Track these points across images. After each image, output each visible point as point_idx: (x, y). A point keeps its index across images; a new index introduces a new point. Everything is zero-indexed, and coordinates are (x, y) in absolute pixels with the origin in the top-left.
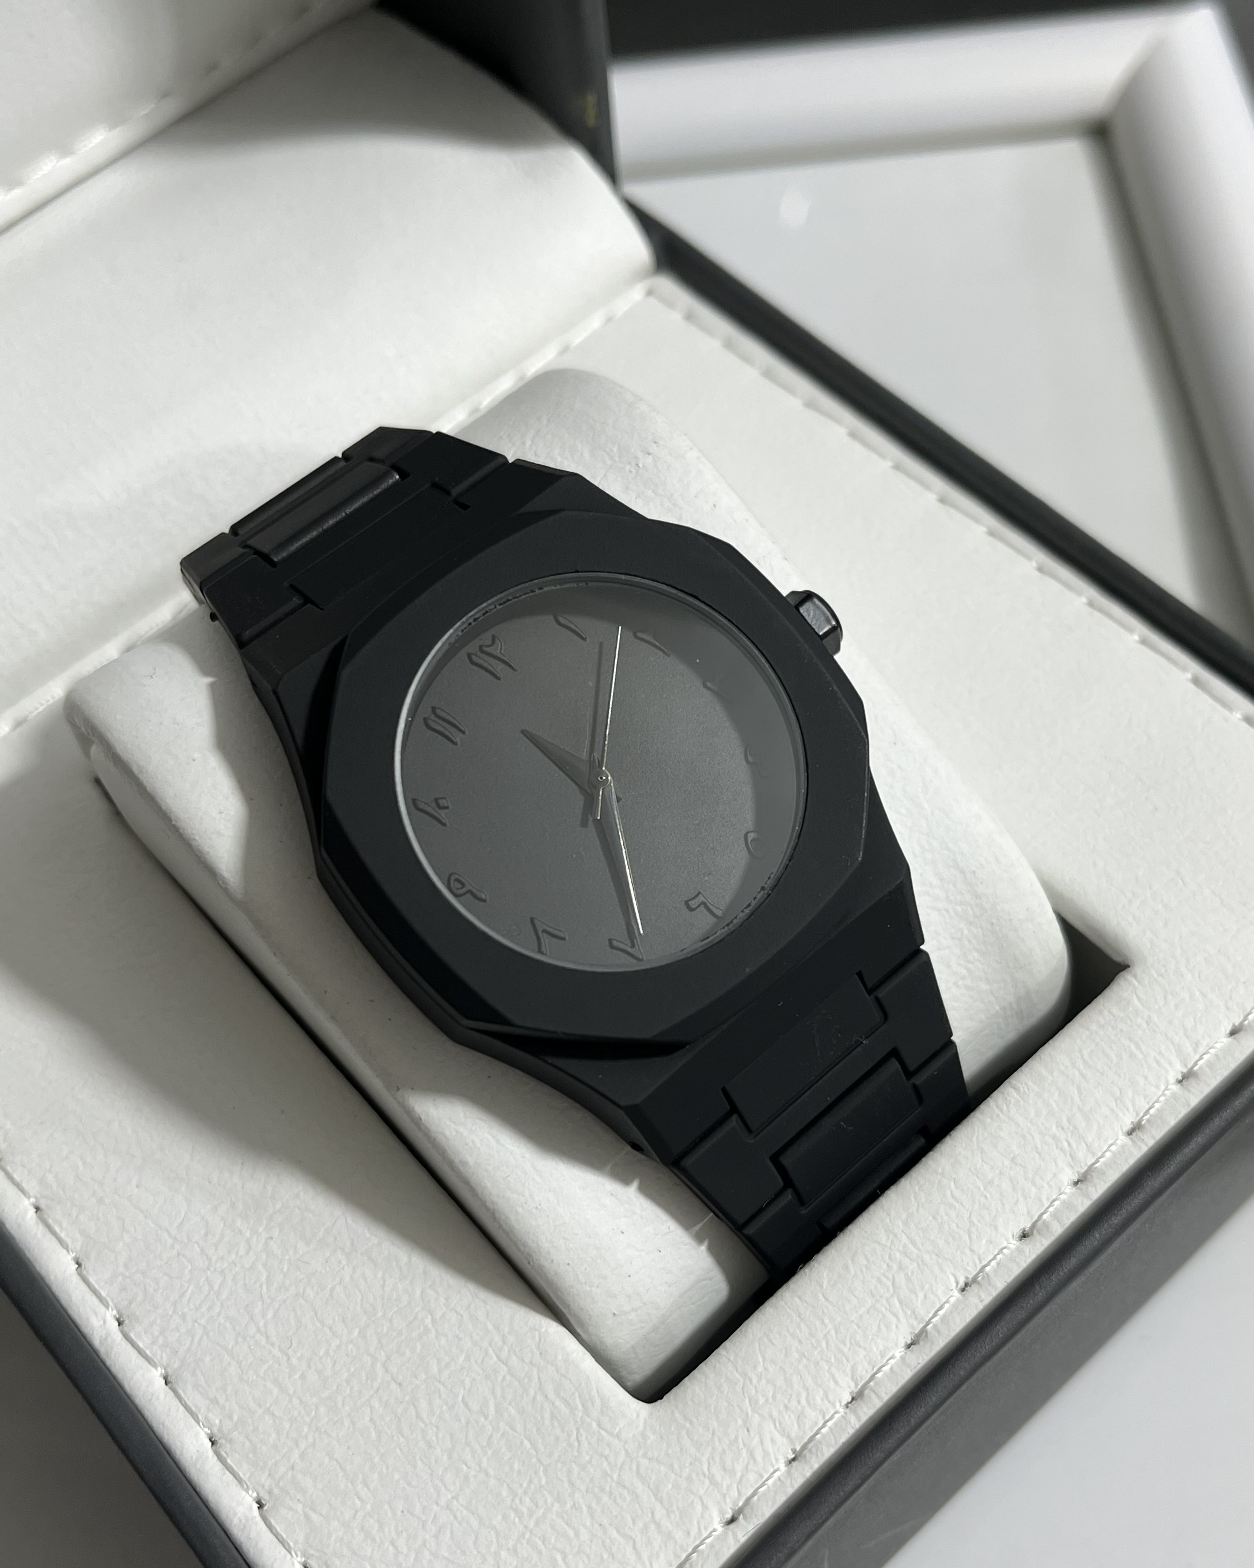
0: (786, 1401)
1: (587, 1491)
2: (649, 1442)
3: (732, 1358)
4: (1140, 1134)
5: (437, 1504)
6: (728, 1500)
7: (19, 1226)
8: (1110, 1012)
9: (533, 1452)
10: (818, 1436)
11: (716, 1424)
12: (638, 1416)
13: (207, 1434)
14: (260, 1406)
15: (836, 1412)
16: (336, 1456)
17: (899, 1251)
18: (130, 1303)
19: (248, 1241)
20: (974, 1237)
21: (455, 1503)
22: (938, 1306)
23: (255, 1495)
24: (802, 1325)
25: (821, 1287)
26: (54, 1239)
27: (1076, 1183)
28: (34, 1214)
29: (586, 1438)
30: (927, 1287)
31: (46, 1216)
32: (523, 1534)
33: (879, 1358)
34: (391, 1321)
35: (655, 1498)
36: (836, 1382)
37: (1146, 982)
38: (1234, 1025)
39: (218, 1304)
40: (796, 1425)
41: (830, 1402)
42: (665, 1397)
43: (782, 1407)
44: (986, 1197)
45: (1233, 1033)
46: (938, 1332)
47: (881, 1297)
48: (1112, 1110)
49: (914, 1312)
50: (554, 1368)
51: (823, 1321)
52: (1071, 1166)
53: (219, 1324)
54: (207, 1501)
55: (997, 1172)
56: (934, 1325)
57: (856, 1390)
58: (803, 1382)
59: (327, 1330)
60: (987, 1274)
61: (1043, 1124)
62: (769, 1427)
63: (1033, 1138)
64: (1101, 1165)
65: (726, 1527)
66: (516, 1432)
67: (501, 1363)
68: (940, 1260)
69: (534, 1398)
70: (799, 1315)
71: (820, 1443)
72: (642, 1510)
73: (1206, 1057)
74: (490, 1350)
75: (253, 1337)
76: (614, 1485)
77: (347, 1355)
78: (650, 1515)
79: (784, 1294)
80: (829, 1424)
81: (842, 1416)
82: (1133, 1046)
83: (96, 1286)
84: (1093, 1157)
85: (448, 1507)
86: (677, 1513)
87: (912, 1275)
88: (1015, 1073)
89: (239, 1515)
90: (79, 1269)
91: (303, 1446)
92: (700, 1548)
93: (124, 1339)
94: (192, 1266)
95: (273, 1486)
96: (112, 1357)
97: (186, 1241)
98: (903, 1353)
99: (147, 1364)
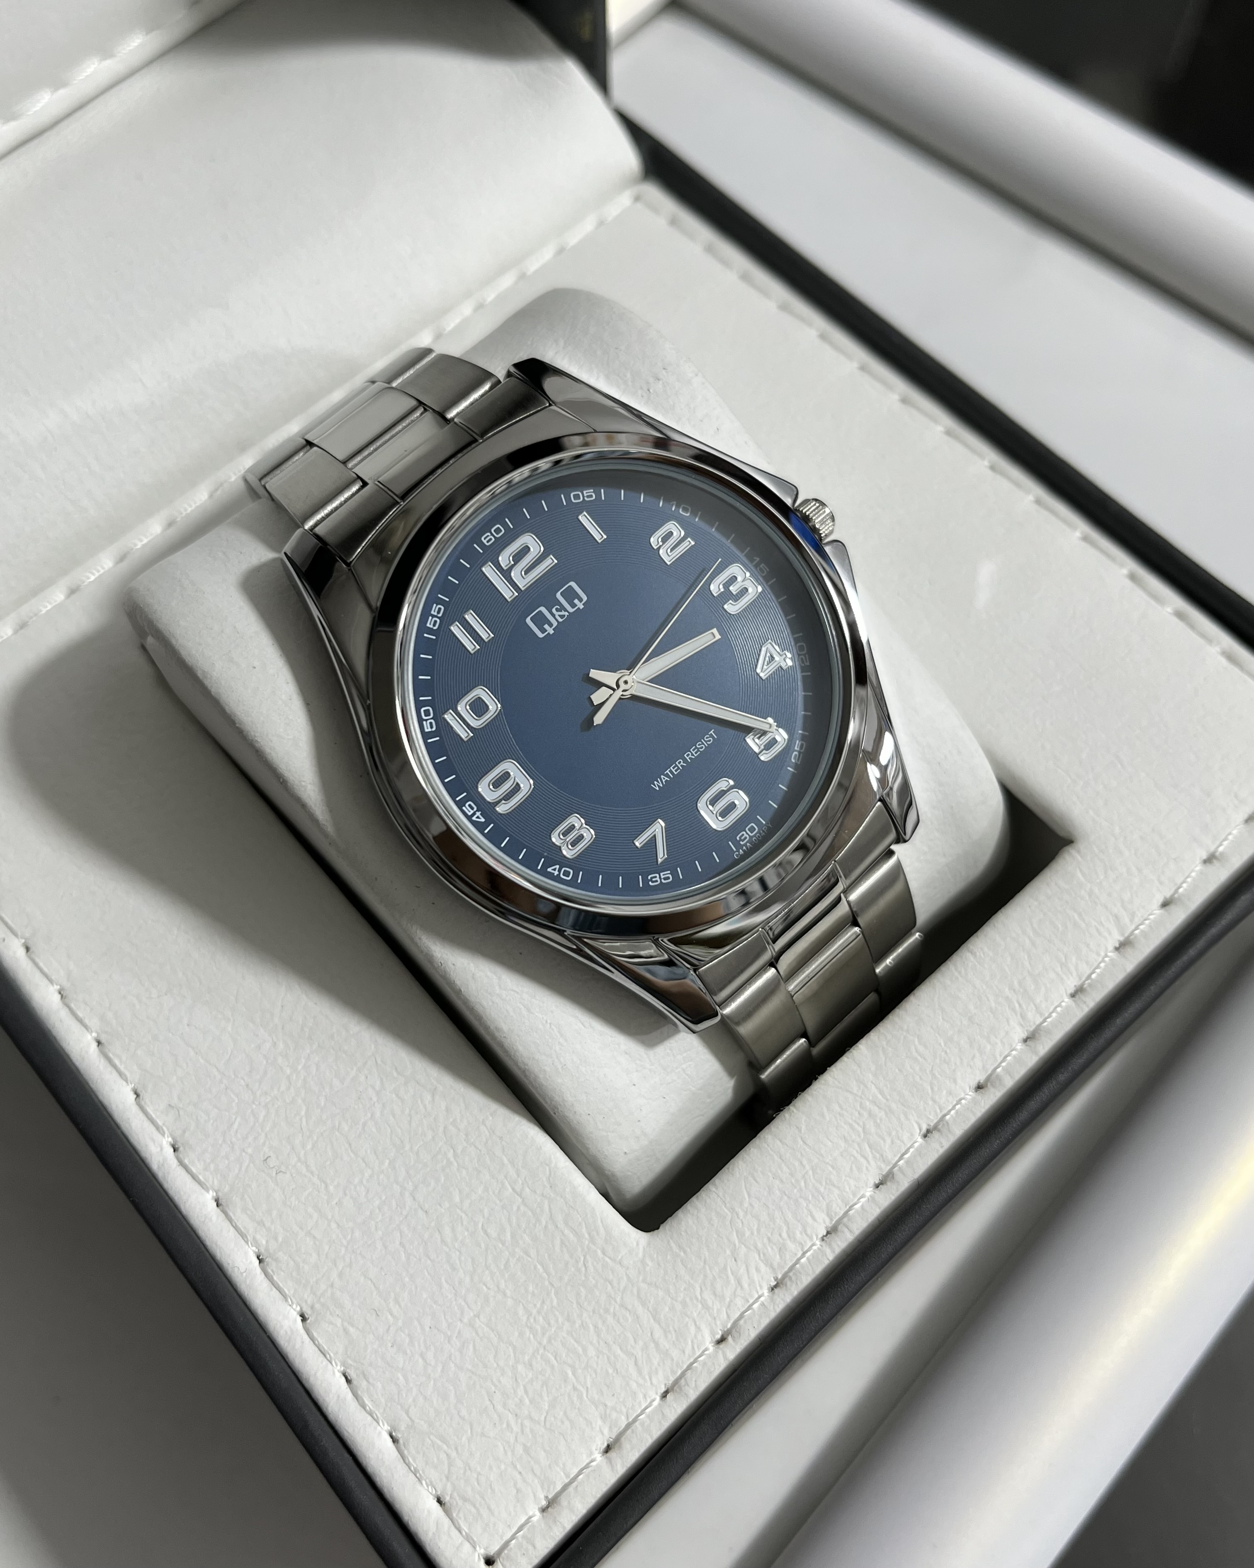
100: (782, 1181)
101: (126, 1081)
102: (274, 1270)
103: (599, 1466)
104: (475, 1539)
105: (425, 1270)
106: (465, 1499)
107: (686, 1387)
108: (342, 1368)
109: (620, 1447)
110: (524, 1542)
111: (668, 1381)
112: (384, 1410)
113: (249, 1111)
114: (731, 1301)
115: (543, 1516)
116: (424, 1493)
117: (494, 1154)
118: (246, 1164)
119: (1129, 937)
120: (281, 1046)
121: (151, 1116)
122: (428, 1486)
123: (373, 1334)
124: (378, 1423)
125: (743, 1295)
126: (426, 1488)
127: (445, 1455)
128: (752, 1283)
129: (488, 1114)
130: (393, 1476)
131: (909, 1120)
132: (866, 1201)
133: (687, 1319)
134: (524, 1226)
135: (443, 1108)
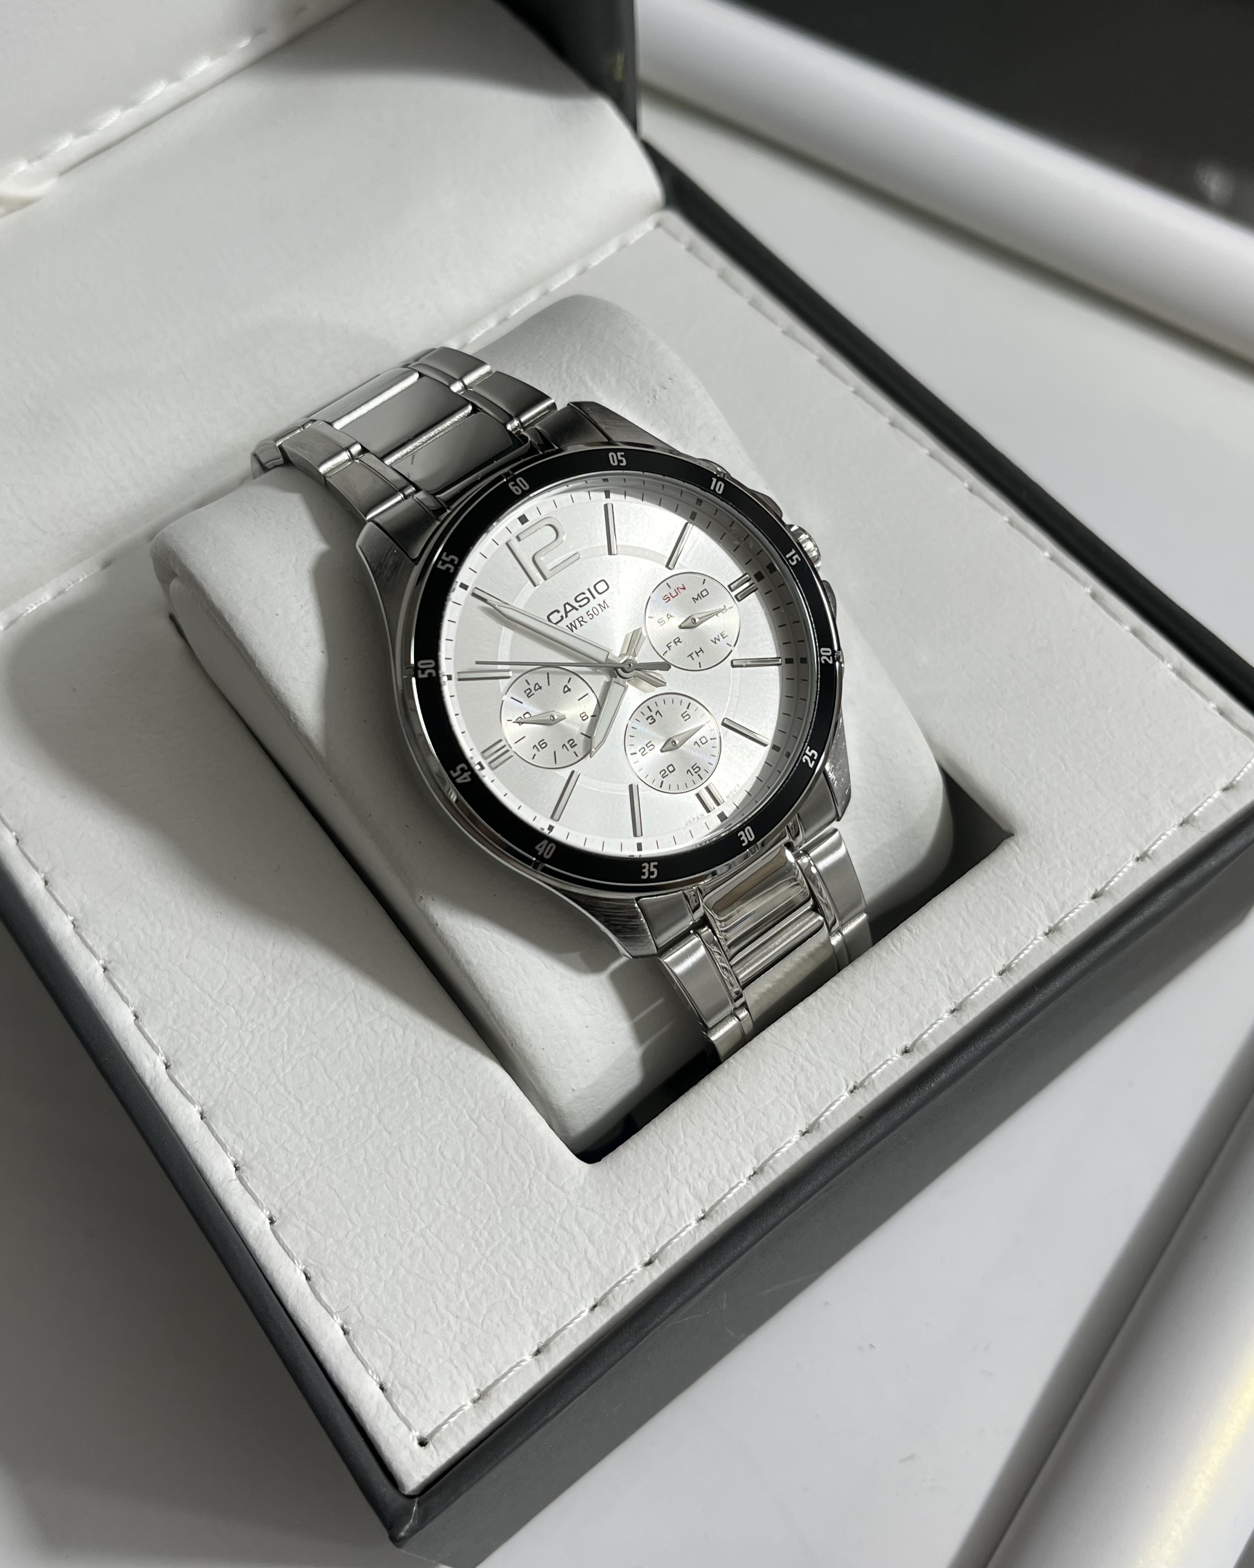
0: (700, 1171)
1: (534, 1230)
2: (587, 1195)
3: (659, 1132)
4: (1009, 975)
5: (413, 1231)
6: (647, 1246)
7: (90, 982)
8: (993, 871)
9: (493, 1195)
10: (724, 1201)
11: (642, 1184)
12: (580, 1173)
13: (232, 1161)
14: (276, 1141)
15: (739, 1183)
16: (334, 1187)
17: (801, 1055)
18: (176, 1051)
19: (275, 1009)
20: (864, 1049)
21: (428, 1230)
22: (830, 1103)
23: (268, 1213)
24: (718, 1109)
25: (736, 1080)
26: (117, 994)
27: (953, 1012)
28: (103, 973)
29: (537, 1188)
30: (822, 1087)
31: (112, 976)
32: (480, 1262)
33: (779, 1141)
34: (386, 1082)
35: (589, 1240)
36: (742, 1159)
37: (1026, 849)
38: (1096, 890)
39: (248, 1057)
40: (707, 1191)
41: (735, 1174)
42: (603, 1160)
43: (696, 1175)
44: (877, 1017)
45: (1095, 897)
46: (828, 1124)
47: (785, 1092)
48: (988, 954)
49: (810, 1107)
50: (514, 1129)
51: (735, 1109)
52: (950, 997)
53: (248, 1073)
54: (230, 1214)
55: (888, 998)
56: (826, 1118)
57: (757, 1166)
58: (716, 1158)
59: (334, 1084)
60: (872, 1080)
61: (929, 961)
62: (685, 1191)
63: (920, 970)
64: (974, 998)
65: (646, 1267)
66: (481, 1178)
67: (471, 1122)
68: (835, 1066)
69: (497, 1152)
70: (717, 1104)
71: (725, 1206)
72: (578, 1251)
73: (1071, 915)
74: (465, 1111)
75: (275, 1085)
76: (556, 1226)
77: (349, 1106)
78: (583, 1253)
79: (705, 1084)
80: (735, 1191)
81: (744, 1186)
82: (1010, 902)
83: (150, 1036)
84: (968, 991)
85: (422, 1234)
86: (605, 1253)
87: (811, 1076)
88: (911, 917)
89: (254, 1228)
90: (136, 1021)
91: (308, 1178)
92: (623, 1283)
93: (170, 1081)
94: (227, 1025)
95: (283, 1207)
96: (159, 1094)
97: (224, 1004)
98: (798, 1139)
99: (187, 1101)
100: (716, 1123)
101: (127, 1003)
102: (249, 1177)
103: (528, 1366)
104: (411, 1421)
105: (385, 1186)
106: (404, 1387)
107: (613, 1302)
108: (303, 1268)
109: (549, 1351)
110: (455, 1428)
111: (597, 1294)
112: (338, 1306)
113: (237, 1036)
114: (660, 1227)
115: (474, 1407)
116: (369, 1379)
117: (456, 1085)
118: (230, 1082)
119: (1060, 922)
120: (270, 979)
121: (148, 1036)
122: (373, 1374)
123: (333, 1238)
124: (332, 1317)
125: (671, 1224)
126: (371, 1374)
127: (390, 1348)
128: (681, 1213)
129: (453, 1049)
130: (341, 1362)
131: (838, 1076)
132: (792, 1147)
133: (619, 1241)
134: (477, 1151)
135: (413, 1042)
